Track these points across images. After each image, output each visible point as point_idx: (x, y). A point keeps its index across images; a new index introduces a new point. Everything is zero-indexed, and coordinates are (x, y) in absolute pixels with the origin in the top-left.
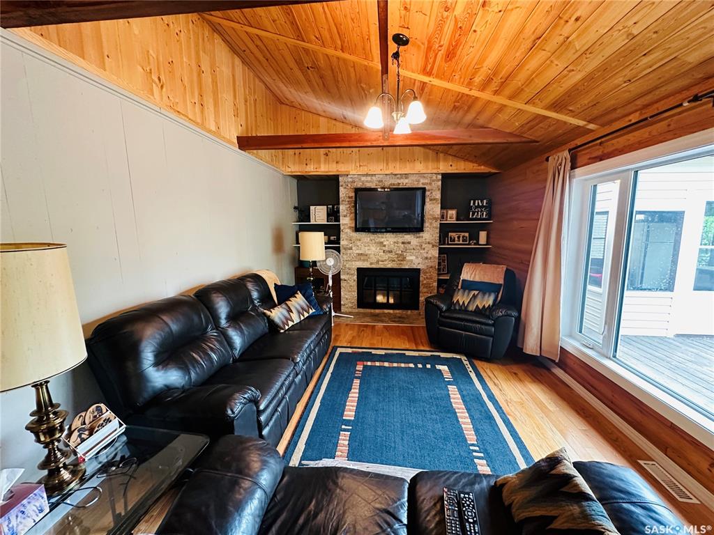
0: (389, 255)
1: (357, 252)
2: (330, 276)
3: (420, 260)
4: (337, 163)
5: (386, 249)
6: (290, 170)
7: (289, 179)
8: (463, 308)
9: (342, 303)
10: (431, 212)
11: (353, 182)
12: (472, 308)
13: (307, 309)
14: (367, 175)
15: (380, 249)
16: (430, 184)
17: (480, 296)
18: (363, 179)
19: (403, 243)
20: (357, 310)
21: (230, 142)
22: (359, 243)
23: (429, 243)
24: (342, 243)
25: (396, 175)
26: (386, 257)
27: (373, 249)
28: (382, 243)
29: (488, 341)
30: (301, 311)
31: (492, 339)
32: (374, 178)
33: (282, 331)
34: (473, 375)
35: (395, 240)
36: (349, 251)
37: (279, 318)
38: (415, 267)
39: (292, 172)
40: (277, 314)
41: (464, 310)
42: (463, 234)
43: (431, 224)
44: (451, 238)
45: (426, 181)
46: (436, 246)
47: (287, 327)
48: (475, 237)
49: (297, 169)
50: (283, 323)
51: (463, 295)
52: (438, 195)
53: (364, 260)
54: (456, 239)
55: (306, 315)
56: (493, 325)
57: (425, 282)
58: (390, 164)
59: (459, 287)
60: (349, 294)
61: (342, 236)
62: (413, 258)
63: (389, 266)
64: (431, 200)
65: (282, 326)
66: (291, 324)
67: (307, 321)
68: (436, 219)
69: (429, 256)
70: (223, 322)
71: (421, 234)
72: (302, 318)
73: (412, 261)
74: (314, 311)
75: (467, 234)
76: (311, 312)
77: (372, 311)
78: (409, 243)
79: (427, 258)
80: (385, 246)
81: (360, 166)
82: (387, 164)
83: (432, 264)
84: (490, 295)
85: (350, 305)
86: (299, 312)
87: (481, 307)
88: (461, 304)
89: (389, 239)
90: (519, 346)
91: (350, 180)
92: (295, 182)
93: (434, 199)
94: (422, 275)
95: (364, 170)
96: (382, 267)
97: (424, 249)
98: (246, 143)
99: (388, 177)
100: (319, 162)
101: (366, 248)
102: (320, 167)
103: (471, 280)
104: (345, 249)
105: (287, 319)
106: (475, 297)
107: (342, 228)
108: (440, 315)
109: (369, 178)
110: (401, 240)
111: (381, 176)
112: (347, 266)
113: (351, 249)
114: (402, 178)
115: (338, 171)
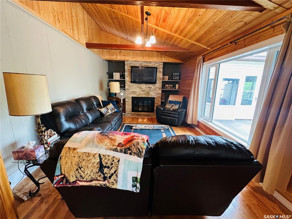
0: (144, 92)
1: (132, 91)
2: (122, 100)
3: (155, 94)
4: (124, 56)
5: (143, 90)
6: (105, 58)
7: (105, 61)
8: (169, 109)
9: (126, 110)
10: (159, 77)
11: (130, 64)
12: (171, 109)
13: (114, 109)
14: (136, 61)
15: (140, 90)
16: (159, 66)
17: (174, 105)
18: (134, 62)
19: (149, 88)
20: (131, 113)
21: (83, 45)
22: (132, 87)
23: (158, 88)
24: (126, 87)
25: (146, 62)
26: (143, 93)
27: (138, 90)
28: (141, 87)
29: (176, 120)
30: (112, 109)
31: (177, 119)
32: (138, 62)
33: (105, 116)
34: (171, 130)
35: (146, 86)
36: (129, 91)
37: (104, 111)
38: (153, 97)
39: (106, 58)
40: (103, 110)
41: (169, 110)
42: (170, 85)
43: (159, 81)
44: (166, 87)
45: (158, 65)
46: (161, 89)
47: (107, 115)
48: (174, 86)
49: (108, 57)
50: (106, 114)
51: (169, 105)
52: (162, 70)
53: (134, 94)
54: (168, 87)
55: (114, 111)
56: (178, 114)
57: (156, 102)
58: (144, 58)
59: (168, 103)
60: (129, 106)
61: (126, 84)
62: (152, 93)
63: (144, 96)
64: (159, 72)
65: (105, 114)
66: (108, 114)
67: (114, 113)
68: (161, 79)
69: (158, 93)
70: (85, 111)
71: (155, 85)
72: (112, 112)
73: (152, 94)
74: (116, 110)
75: (172, 85)
76: (115, 110)
77: (137, 113)
78: (151, 88)
79: (157, 93)
80: (142, 89)
81: (133, 58)
82: (143, 57)
83: (159, 96)
84: (177, 105)
85: (129, 111)
86: (111, 110)
87: (174, 109)
88: (168, 108)
89: (144, 86)
90: (186, 122)
91: (129, 63)
92: (107, 62)
93: (160, 72)
94: (155, 100)
95: (134, 59)
96: (141, 96)
97: (156, 90)
98: (89, 46)
99: (144, 62)
100: (117, 55)
101: (135, 89)
102: (117, 57)
103: (172, 100)
104: (127, 89)
105: (107, 112)
106: (172, 106)
107: (126, 81)
108: (161, 112)
109: (136, 63)
110: (148, 87)
111: (141, 62)
112: (128, 96)
113: (129, 89)
114: (149, 63)
115: (124, 59)
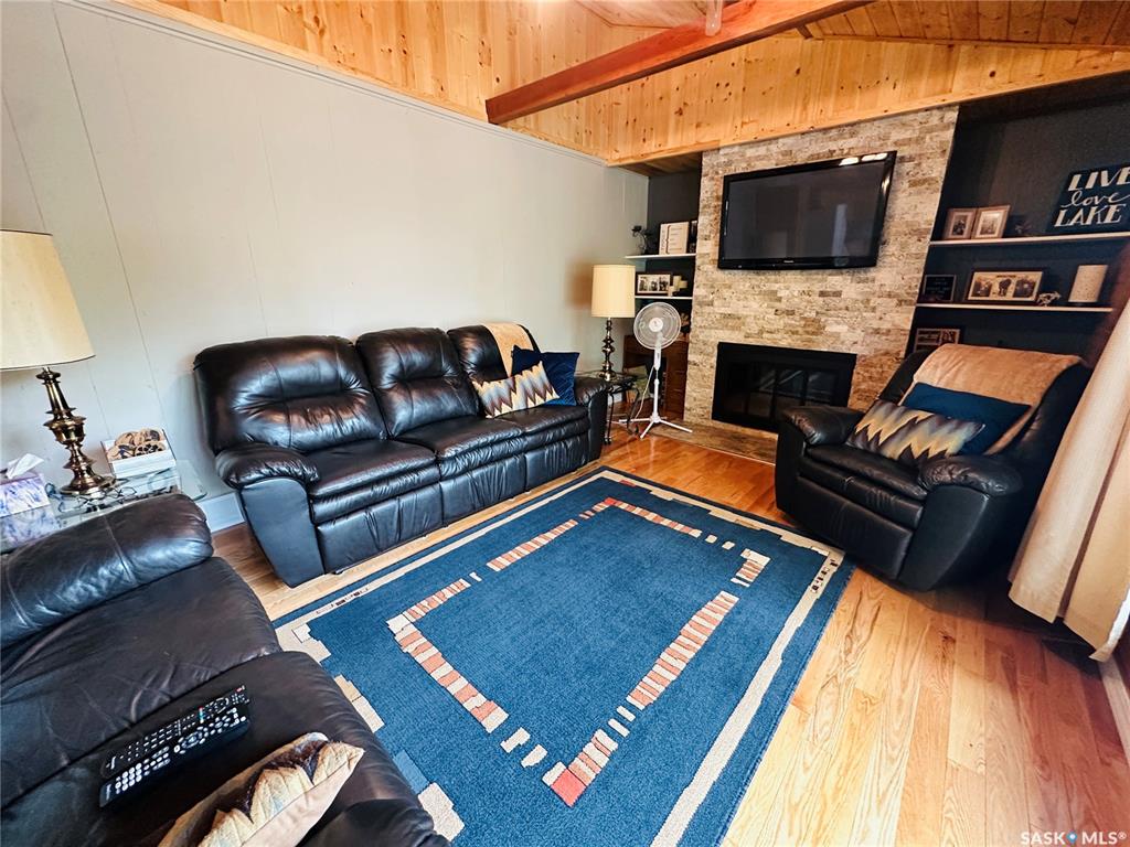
0: (787, 320)
1: (723, 310)
2: (658, 352)
3: (858, 335)
4: (698, 126)
5: (782, 306)
6: (617, 156)
7: (626, 174)
9: (686, 405)
10: (908, 218)
11: (729, 163)
12: (894, 451)
13: (543, 391)
14: (757, 142)
15: (768, 307)
16: (920, 140)
17: (926, 426)
18: (750, 152)
19: (822, 294)
22: (726, 293)
23: (889, 296)
24: (696, 291)
25: (826, 130)
26: (781, 322)
27: (755, 306)
28: (775, 292)
29: (897, 537)
30: (531, 393)
31: (910, 535)
32: (773, 148)
33: (489, 416)
34: (809, 598)
35: (804, 288)
36: (707, 309)
37: (490, 396)
38: (844, 350)
39: (620, 160)
40: (488, 390)
41: (874, 454)
43: (903, 246)
45: (907, 134)
46: (907, 302)
47: (497, 413)
48: (1058, 283)
49: (628, 152)
50: (494, 406)
51: (887, 415)
52: (938, 169)
53: (733, 328)
55: (540, 401)
56: (922, 502)
57: (863, 386)
58: (810, 106)
59: (900, 404)
60: (700, 389)
61: (698, 278)
62: (843, 329)
63: (785, 342)
64: (913, 184)
65: (490, 408)
68: (919, 234)
69: (885, 326)
70: (386, 383)
71: (872, 273)
73: (837, 336)
74: (555, 396)
76: (549, 397)
78: (838, 294)
79: (877, 331)
80: (779, 300)
81: (743, 123)
82: (805, 108)
83: (892, 347)
85: (700, 411)
86: (527, 394)
87: (917, 452)
88: (871, 435)
89: (792, 286)
91: (723, 159)
92: (643, 182)
93: (925, 181)
94: (858, 369)
95: (750, 133)
96: (769, 344)
97: (874, 309)
98: (501, 110)
99: (807, 138)
100: (665, 133)
101: (741, 303)
102: (666, 142)
103: (941, 385)
104: (701, 304)
105: (502, 400)
106: (913, 425)
107: (698, 262)
108: (806, 454)
109: (762, 150)
110: (817, 288)
111: (790, 141)
112: (701, 337)
113: (711, 304)
114: (841, 136)
115: (698, 143)
